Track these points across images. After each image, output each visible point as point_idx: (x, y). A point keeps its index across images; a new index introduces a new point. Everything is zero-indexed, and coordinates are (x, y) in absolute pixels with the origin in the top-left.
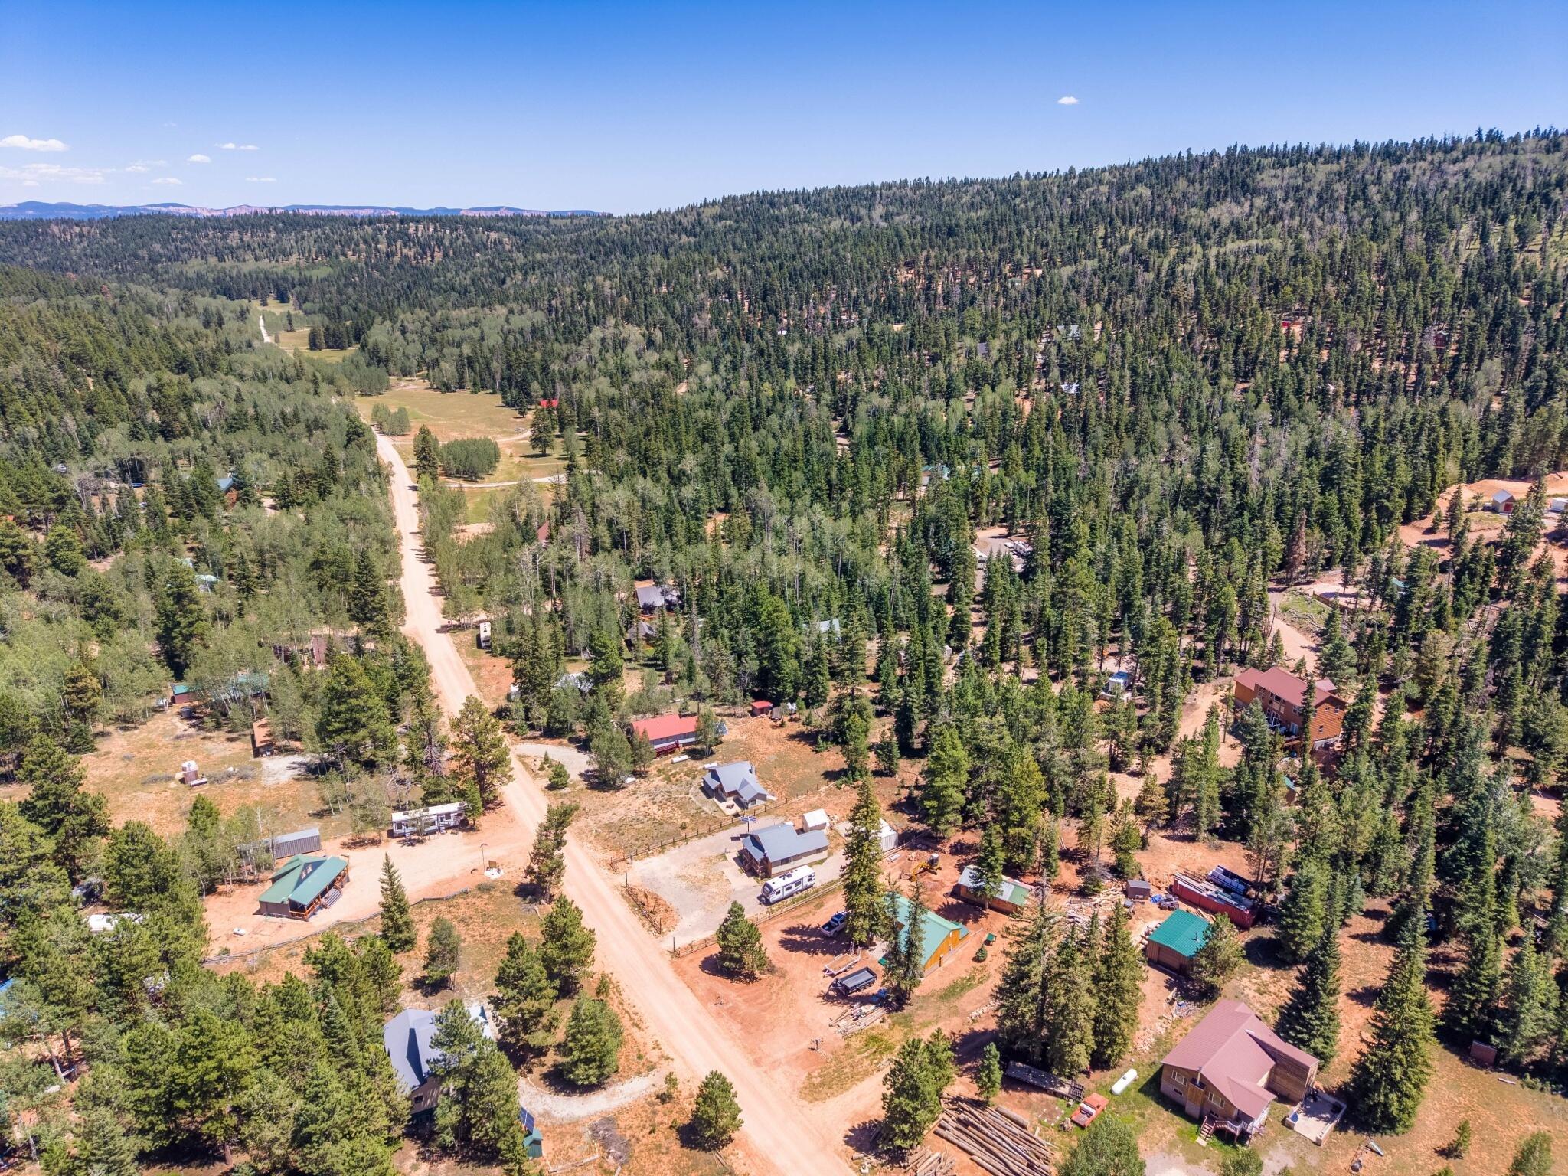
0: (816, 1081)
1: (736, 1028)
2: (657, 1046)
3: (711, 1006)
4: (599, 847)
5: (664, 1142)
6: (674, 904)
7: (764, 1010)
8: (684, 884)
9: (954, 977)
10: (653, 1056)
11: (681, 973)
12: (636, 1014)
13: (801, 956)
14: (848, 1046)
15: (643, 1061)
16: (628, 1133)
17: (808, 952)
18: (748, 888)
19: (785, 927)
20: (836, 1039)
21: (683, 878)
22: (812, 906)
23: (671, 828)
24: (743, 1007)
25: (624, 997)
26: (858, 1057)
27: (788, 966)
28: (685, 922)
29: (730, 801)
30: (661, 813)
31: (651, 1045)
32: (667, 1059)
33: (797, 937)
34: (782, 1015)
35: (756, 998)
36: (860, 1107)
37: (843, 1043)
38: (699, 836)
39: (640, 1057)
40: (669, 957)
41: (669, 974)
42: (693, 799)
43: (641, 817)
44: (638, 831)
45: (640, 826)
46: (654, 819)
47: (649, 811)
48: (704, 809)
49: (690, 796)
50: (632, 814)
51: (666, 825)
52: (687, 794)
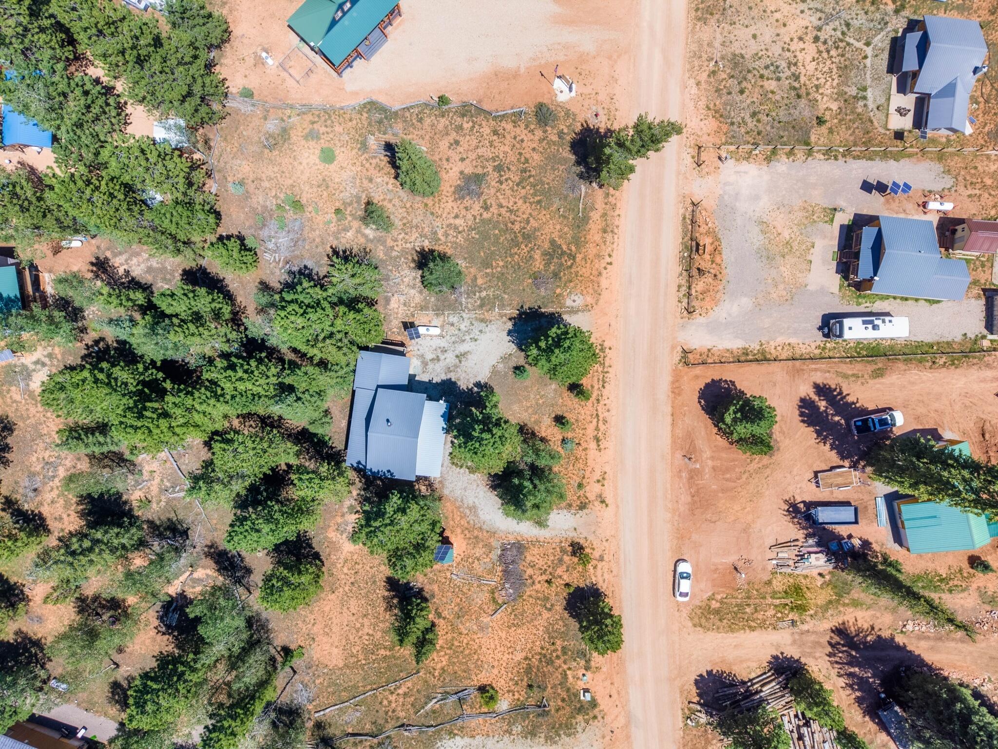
0: (715, 605)
1: (685, 498)
2: (602, 479)
3: (679, 455)
4: (702, 104)
5: (553, 598)
6: (730, 271)
7: (724, 491)
8: (759, 240)
9: (931, 566)
10: (593, 491)
11: (676, 390)
12: (605, 422)
13: (808, 433)
14: (769, 583)
15: (581, 493)
16: (530, 571)
17: (819, 433)
18: (822, 291)
19: (819, 378)
20: (764, 569)
21: (765, 228)
22: (870, 368)
23: (807, 113)
24: (707, 474)
25: (605, 392)
26: (769, 600)
27: (786, 442)
28: (725, 309)
29: (908, 101)
30: (811, 67)
31: (597, 475)
32: (603, 502)
33: (822, 404)
34: (737, 507)
35: (728, 470)
36: (731, 655)
37: (766, 578)
38: (830, 153)
39: (580, 486)
40: (677, 357)
41: (665, 384)
42: (868, 62)
43: (783, 64)
44: (765, 94)
45: (771, 85)
46: (797, 77)
47: (800, 56)
48: (869, 93)
49: (869, 51)
50: (776, 50)
51: (803, 102)
52: (868, 44)
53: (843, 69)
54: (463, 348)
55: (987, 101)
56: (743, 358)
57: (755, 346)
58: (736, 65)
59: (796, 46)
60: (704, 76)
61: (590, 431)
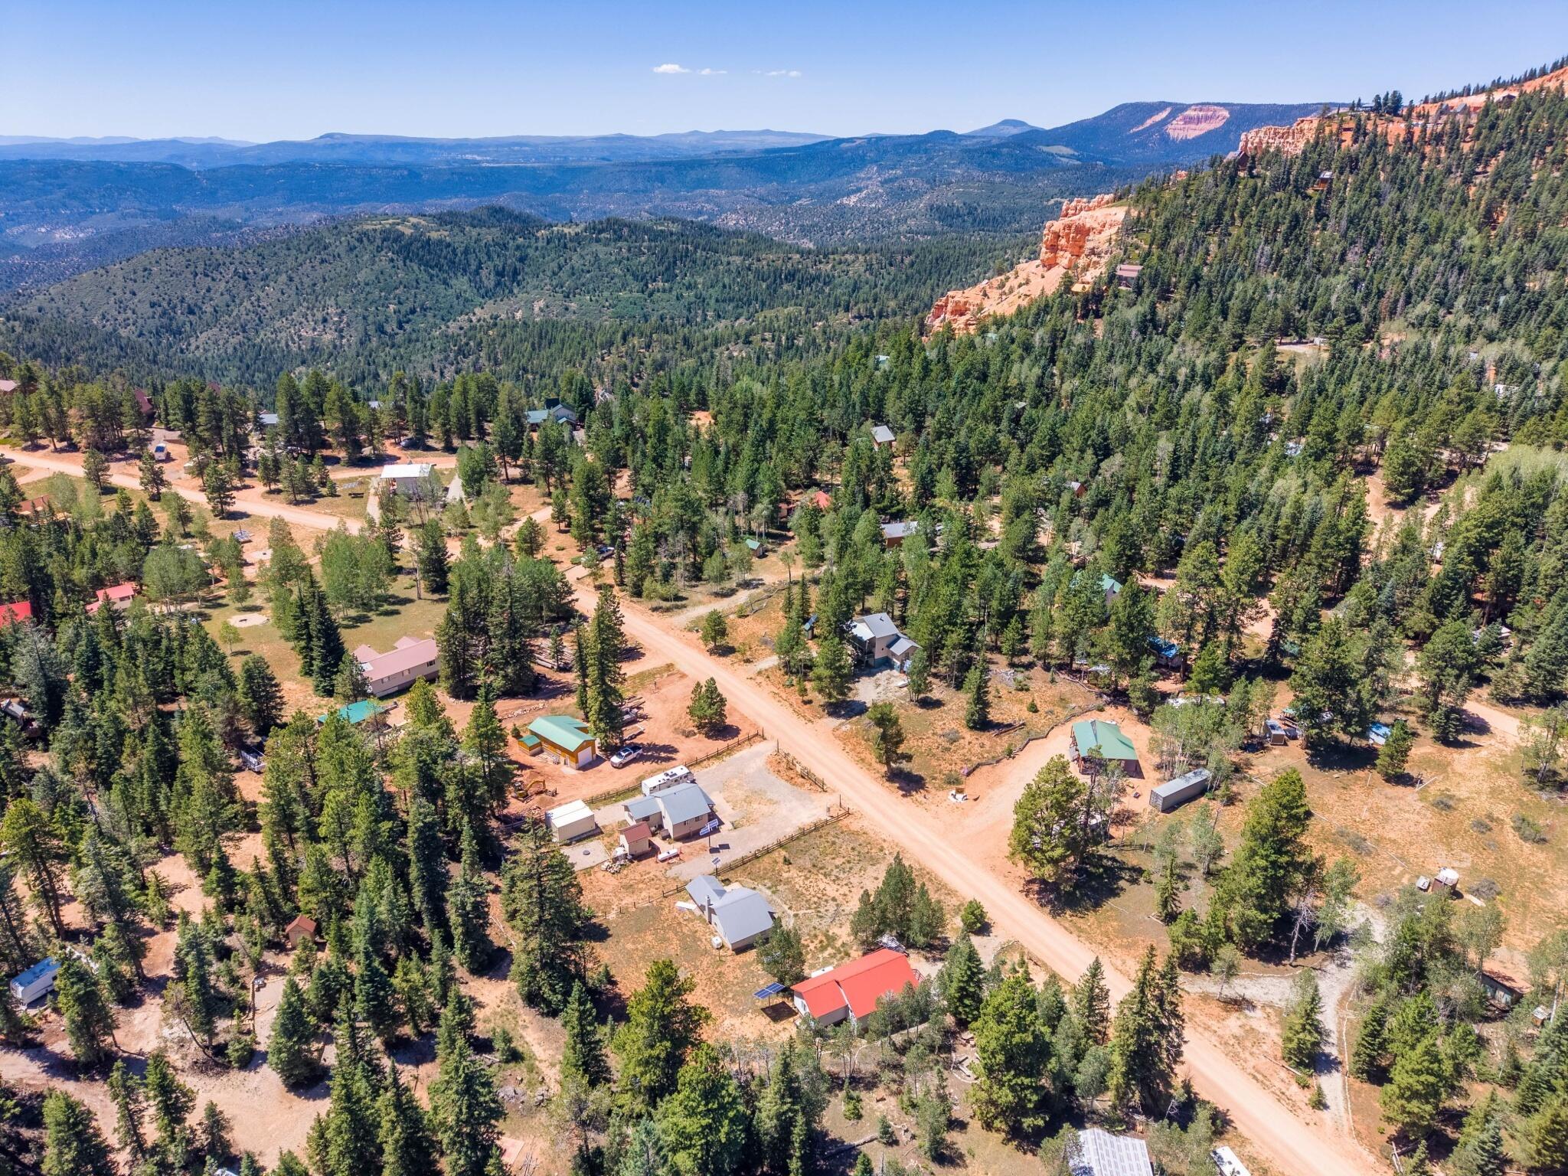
2: (759, 684)
4: (871, 834)
6: (773, 777)
8: (769, 795)
10: (759, 679)
11: (753, 725)
12: (780, 702)
15: (765, 676)
17: (655, 745)
19: (673, 762)
21: (771, 801)
23: (800, 862)
25: (791, 709)
27: (672, 735)
28: (760, 762)
31: (763, 684)
32: (751, 678)
33: (663, 755)
36: (635, 666)
37: (637, 693)
38: (766, 851)
39: (768, 678)
41: (762, 723)
42: (786, 907)
43: (842, 876)
44: (838, 854)
45: (838, 861)
46: (825, 875)
47: (835, 887)
48: (769, 892)
49: (791, 913)
50: (855, 880)
51: (809, 865)
52: (796, 915)
53: (798, 895)
54: (880, 689)
55: (679, 923)
56: (729, 750)
57: (726, 759)
58: (872, 858)
59: (845, 890)
60: (885, 845)
61: (784, 696)
